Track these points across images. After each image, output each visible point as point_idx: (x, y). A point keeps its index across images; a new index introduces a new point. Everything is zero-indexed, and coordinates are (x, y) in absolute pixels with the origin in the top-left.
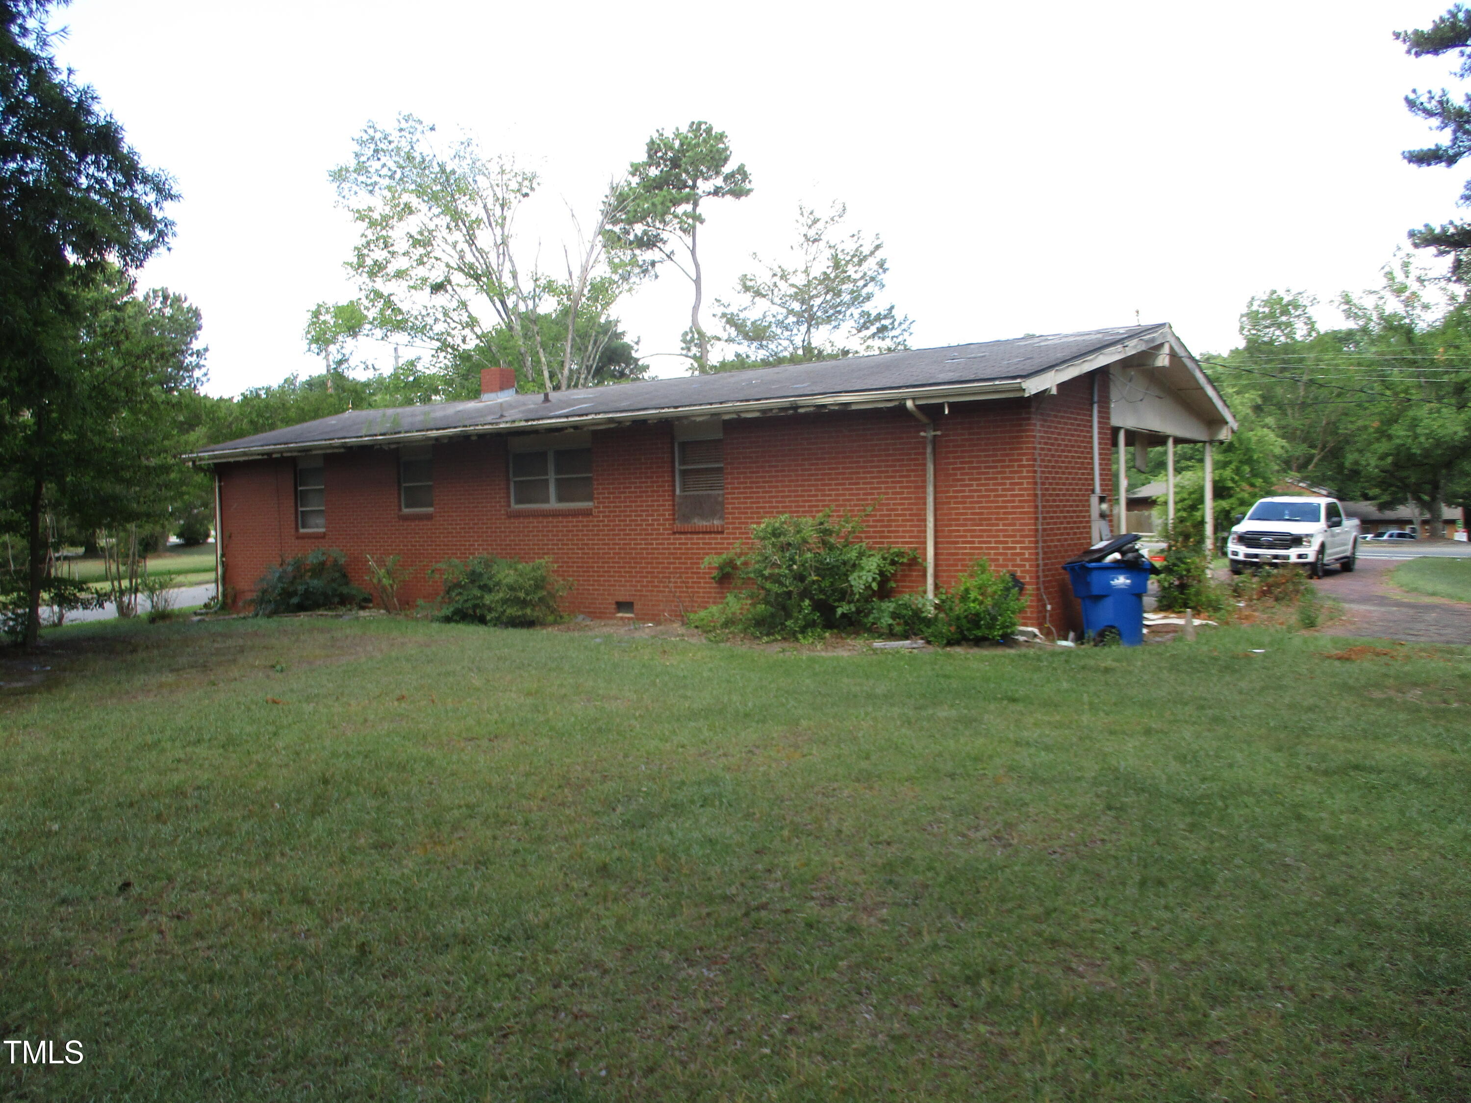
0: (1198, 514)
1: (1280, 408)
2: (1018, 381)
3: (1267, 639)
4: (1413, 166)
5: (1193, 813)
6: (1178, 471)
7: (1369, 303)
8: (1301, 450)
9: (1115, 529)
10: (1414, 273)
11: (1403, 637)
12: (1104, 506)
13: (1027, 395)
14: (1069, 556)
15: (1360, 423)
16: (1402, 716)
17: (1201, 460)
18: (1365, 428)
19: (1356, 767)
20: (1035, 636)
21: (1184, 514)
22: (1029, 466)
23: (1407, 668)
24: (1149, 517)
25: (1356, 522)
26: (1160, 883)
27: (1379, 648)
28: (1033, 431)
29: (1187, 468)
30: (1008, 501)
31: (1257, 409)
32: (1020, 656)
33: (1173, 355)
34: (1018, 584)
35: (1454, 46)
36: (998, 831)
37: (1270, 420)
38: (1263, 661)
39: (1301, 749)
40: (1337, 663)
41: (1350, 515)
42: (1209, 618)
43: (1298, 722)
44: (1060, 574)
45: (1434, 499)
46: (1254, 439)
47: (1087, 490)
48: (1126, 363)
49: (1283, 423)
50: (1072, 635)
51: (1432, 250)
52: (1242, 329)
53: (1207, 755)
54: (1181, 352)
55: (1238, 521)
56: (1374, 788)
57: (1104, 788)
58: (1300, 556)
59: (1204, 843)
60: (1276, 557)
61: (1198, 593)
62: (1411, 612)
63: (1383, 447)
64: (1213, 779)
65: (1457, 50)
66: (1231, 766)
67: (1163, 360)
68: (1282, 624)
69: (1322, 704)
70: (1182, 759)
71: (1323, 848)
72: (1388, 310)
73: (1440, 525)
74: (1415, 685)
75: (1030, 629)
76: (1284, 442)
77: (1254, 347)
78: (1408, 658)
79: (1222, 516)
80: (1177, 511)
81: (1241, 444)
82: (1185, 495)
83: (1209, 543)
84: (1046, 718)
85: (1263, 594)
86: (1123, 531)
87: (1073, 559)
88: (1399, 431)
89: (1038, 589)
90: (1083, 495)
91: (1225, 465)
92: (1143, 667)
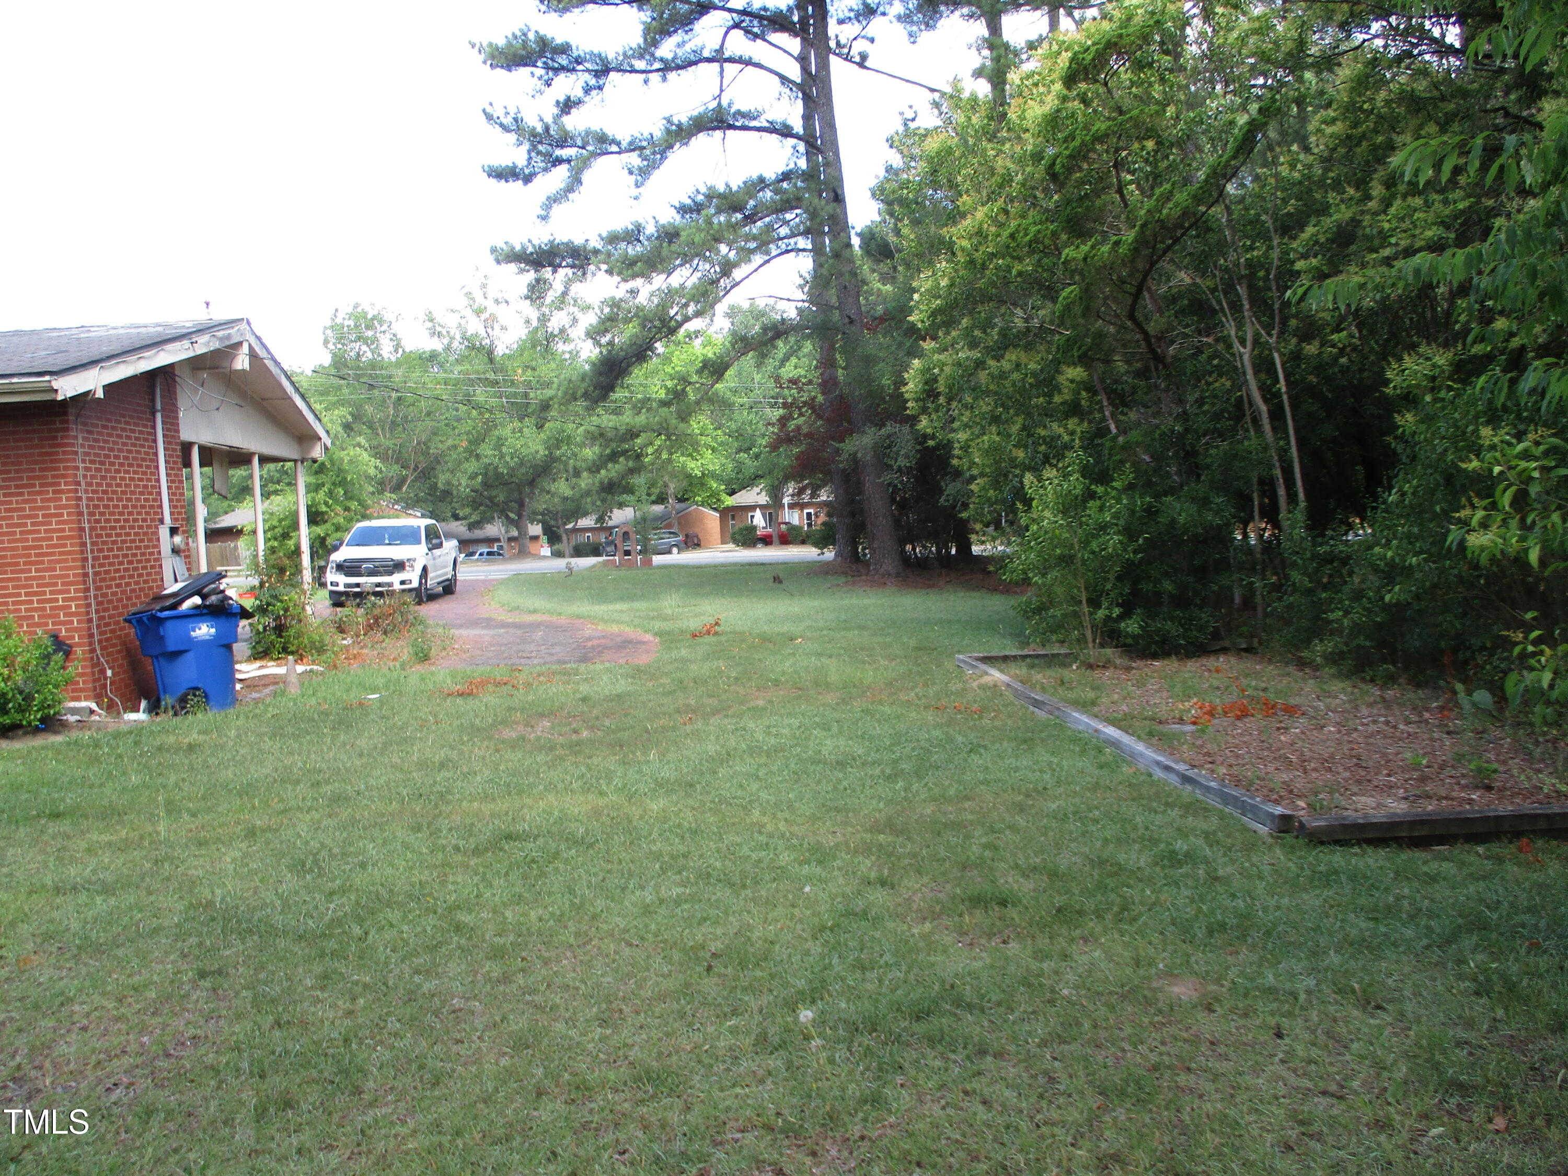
0: (291, 543)
1: (370, 428)
2: (47, 378)
3: (380, 682)
4: (493, 181)
5: (322, 955)
6: (266, 495)
7: (451, 322)
8: (394, 470)
9: (194, 565)
10: (491, 296)
11: (517, 661)
12: (178, 539)
13: (60, 397)
14: (135, 605)
15: (450, 442)
16: (540, 758)
17: (292, 484)
18: (455, 447)
19: (509, 837)
20: (92, 712)
21: (276, 544)
22: (69, 491)
23: (531, 697)
24: (236, 548)
25: (455, 543)
26: (288, 1104)
27: (498, 678)
28: (73, 445)
29: (276, 492)
30: (42, 539)
31: (347, 427)
32: (68, 744)
33: (253, 355)
34: (61, 646)
35: (526, 65)
36: (19, 1067)
37: (361, 440)
38: (380, 709)
39: (444, 824)
40: (459, 701)
41: (449, 536)
42: (313, 662)
43: (432, 786)
44: (122, 629)
45: (520, 516)
46: (346, 459)
47: (152, 520)
48: (196, 364)
49: (375, 442)
50: (143, 704)
51: (513, 267)
52: (326, 342)
53: (332, 855)
54: (262, 353)
55: (336, 548)
56: (533, 861)
57: (193, 940)
58: (403, 583)
59: (343, 1004)
60: (379, 585)
61: (299, 635)
62: (519, 632)
63: (472, 466)
64: (343, 891)
65: (529, 69)
66: (363, 865)
67: (242, 362)
68: (394, 659)
69: (454, 755)
70: (299, 867)
71: (494, 969)
72: (470, 331)
73: (527, 542)
74: (542, 715)
75: (84, 704)
76: (378, 463)
77: (339, 362)
78: (528, 685)
79: (317, 544)
80: (267, 540)
81: (333, 464)
82: (275, 523)
83: (307, 575)
84: (106, 838)
85: (370, 627)
86: (204, 569)
87: (139, 607)
88: (486, 450)
89: (93, 651)
90: (149, 527)
91: (317, 488)
92: (238, 736)
